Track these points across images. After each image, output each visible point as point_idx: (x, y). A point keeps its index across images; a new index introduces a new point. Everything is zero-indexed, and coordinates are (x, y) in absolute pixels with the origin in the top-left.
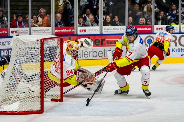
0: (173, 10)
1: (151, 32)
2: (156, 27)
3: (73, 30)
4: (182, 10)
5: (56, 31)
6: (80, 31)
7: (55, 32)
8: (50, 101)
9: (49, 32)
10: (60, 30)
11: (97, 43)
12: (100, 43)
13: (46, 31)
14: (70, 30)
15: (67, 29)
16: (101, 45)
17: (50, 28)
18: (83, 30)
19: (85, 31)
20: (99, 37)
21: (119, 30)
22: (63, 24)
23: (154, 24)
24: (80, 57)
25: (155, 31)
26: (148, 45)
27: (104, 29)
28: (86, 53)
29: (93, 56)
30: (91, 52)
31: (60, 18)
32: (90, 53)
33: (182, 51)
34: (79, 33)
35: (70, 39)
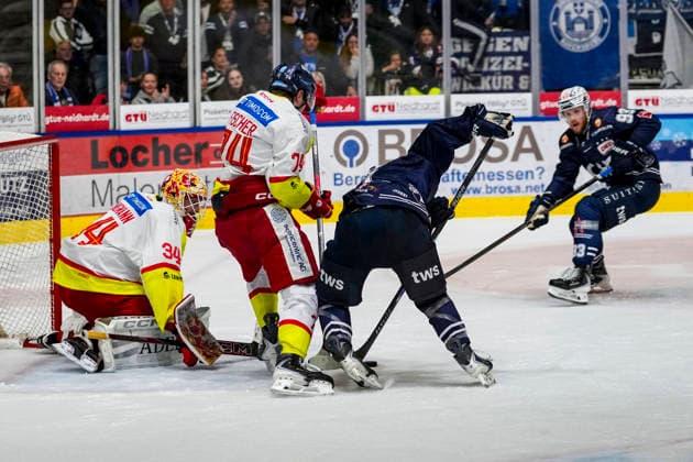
0: (423, 47)
1: (356, 119)
2: (371, 101)
3: (105, 117)
4: (454, 48)
5: (50, 120)
6: (128, 118)
7: (48, 123)
8: (21, 346)
9: (27, 122)
10: (63, 116)
11: (182, 158)
12: (193, 157)
13: (16, 122)
14: (95, 117)
15: (84, 114)
16: (196, 163)
17: (30, 111)
18: (136, 116)
19: (144, 117)
20: (189, 137)
22: (71, 96)
23: (365, 94)
25: (370, 115)
26: (347, 159)
27: (206, 111)
28: (147, 190)
31: (64, 78)
33: (456, 177)
34: (124, 126)
35: (94, 144)
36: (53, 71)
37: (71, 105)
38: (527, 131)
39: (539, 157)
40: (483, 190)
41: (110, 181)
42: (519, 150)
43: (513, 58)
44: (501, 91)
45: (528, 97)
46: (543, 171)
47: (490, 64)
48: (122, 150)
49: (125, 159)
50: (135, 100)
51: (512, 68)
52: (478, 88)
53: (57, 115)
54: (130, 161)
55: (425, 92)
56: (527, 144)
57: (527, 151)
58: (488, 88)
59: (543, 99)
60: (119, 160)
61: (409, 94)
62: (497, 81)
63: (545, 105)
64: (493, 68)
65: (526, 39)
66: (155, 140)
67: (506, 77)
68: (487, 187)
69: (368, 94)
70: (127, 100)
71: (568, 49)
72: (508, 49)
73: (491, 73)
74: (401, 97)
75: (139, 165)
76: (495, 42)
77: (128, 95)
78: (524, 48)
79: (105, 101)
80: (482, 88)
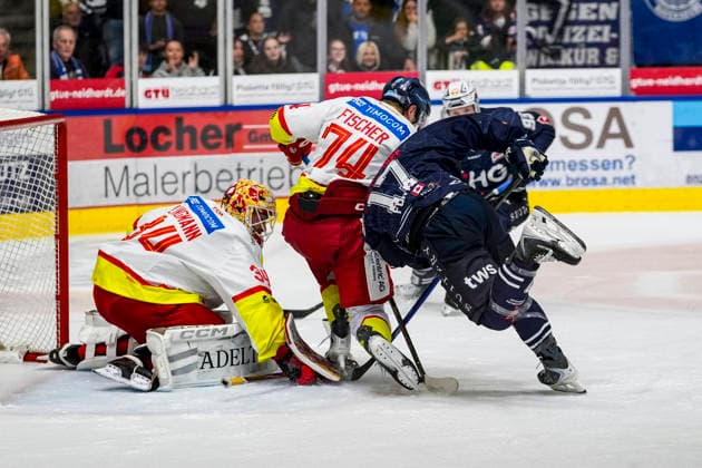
0: (493, 14)
2: (432, 77)
3: (120, 93)
4: (530, 15)
5: (55, 95)
6: (147, 93)
7: (53, 98)
8: (21, 360)
9: (28, 98)
10: (71, 91)
11: (211, 141)
12: (223, 141)
13: (16, 97)
14: (108, 93)
15: (95, 89)
16: (227, 147)
17: (33, 85)
18: (157, 92)
19: (166, 93)
20: (218, 117)
21: (293, 91)
22: (80, 67)
23: (425, 68)
24: (147, 192)
27: (238, 87)
28: (169, 178)
29: (197, 189)
30: (189, 173)
31: (72, 47)
32: (184, 176)
34: (143, 103)
35: (108, 125)
36: (59, 37)
37: (80, 78)
38: (615, 113)
39: (629, 144)
40: (564, 182)
41: (126, 168)
42: (606, 135)
43: (598, 28)
44: (585, 66)
45: (616, 73)
46: (634, 159)
47: (572, 35)
48: (140, 131)
49: (144, 143)
50: (156, 73)
51: (598, 39)
52: (558, 62)
53: (63, 90)
54: (149, 144)
55: (496, 67)
56: (615, 128)
57: (615, 136)
58: (570, 62)
59: (634, 75)
60: (136, 143)
61: (477, 69)
62: (580, 54)
63: (636, 83)
64: (576, 39)
65: (614, 5)
66: (179, 120)
67: (590, 50)
68: (568, 179)
69: (429, 68)
70: (147, 74)
71: (663, 17)
72: (593, 17)
73: (573, 45)
74: (468, 72)
75: (160, 149)
76: (577, 9)
77: (148, 68)
78: (612, 16)
79: (120, 74)
80: (563, 62)
